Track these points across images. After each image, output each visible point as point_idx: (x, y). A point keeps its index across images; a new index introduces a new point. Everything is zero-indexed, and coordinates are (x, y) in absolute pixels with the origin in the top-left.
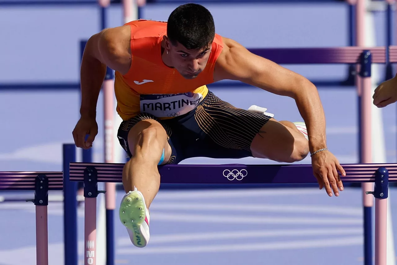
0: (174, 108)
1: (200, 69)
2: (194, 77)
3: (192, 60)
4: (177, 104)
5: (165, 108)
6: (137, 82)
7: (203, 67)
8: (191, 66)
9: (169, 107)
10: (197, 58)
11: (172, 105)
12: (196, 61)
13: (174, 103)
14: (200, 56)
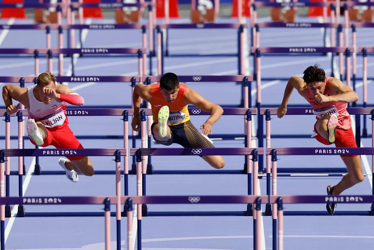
0: (175, 120)
1: (173, 99)
2: (172, 102)
3: (169, 95)
4: (175, 117)
5: (171, 119)
6: (156, 106)
7: (175, 98)
8: (169, 97)
9: (172, 119)
10: (171, 94)
11: (173, 118)
12: (171, 95)
13: (174, 117)
14: (173, 93)
